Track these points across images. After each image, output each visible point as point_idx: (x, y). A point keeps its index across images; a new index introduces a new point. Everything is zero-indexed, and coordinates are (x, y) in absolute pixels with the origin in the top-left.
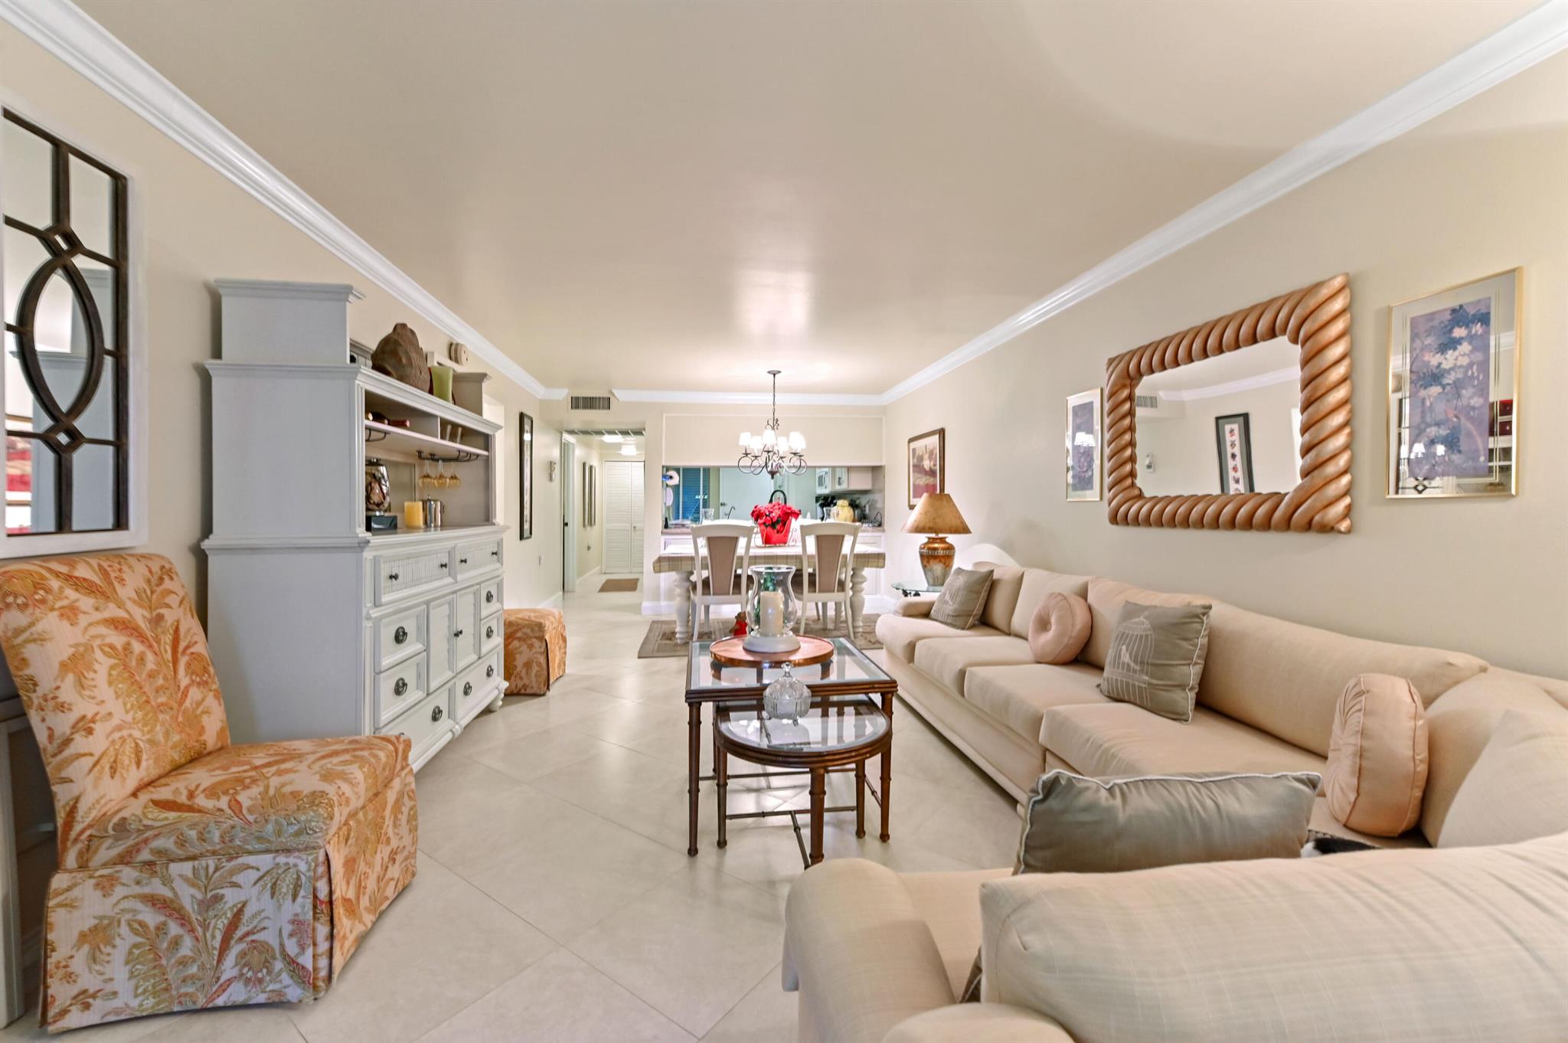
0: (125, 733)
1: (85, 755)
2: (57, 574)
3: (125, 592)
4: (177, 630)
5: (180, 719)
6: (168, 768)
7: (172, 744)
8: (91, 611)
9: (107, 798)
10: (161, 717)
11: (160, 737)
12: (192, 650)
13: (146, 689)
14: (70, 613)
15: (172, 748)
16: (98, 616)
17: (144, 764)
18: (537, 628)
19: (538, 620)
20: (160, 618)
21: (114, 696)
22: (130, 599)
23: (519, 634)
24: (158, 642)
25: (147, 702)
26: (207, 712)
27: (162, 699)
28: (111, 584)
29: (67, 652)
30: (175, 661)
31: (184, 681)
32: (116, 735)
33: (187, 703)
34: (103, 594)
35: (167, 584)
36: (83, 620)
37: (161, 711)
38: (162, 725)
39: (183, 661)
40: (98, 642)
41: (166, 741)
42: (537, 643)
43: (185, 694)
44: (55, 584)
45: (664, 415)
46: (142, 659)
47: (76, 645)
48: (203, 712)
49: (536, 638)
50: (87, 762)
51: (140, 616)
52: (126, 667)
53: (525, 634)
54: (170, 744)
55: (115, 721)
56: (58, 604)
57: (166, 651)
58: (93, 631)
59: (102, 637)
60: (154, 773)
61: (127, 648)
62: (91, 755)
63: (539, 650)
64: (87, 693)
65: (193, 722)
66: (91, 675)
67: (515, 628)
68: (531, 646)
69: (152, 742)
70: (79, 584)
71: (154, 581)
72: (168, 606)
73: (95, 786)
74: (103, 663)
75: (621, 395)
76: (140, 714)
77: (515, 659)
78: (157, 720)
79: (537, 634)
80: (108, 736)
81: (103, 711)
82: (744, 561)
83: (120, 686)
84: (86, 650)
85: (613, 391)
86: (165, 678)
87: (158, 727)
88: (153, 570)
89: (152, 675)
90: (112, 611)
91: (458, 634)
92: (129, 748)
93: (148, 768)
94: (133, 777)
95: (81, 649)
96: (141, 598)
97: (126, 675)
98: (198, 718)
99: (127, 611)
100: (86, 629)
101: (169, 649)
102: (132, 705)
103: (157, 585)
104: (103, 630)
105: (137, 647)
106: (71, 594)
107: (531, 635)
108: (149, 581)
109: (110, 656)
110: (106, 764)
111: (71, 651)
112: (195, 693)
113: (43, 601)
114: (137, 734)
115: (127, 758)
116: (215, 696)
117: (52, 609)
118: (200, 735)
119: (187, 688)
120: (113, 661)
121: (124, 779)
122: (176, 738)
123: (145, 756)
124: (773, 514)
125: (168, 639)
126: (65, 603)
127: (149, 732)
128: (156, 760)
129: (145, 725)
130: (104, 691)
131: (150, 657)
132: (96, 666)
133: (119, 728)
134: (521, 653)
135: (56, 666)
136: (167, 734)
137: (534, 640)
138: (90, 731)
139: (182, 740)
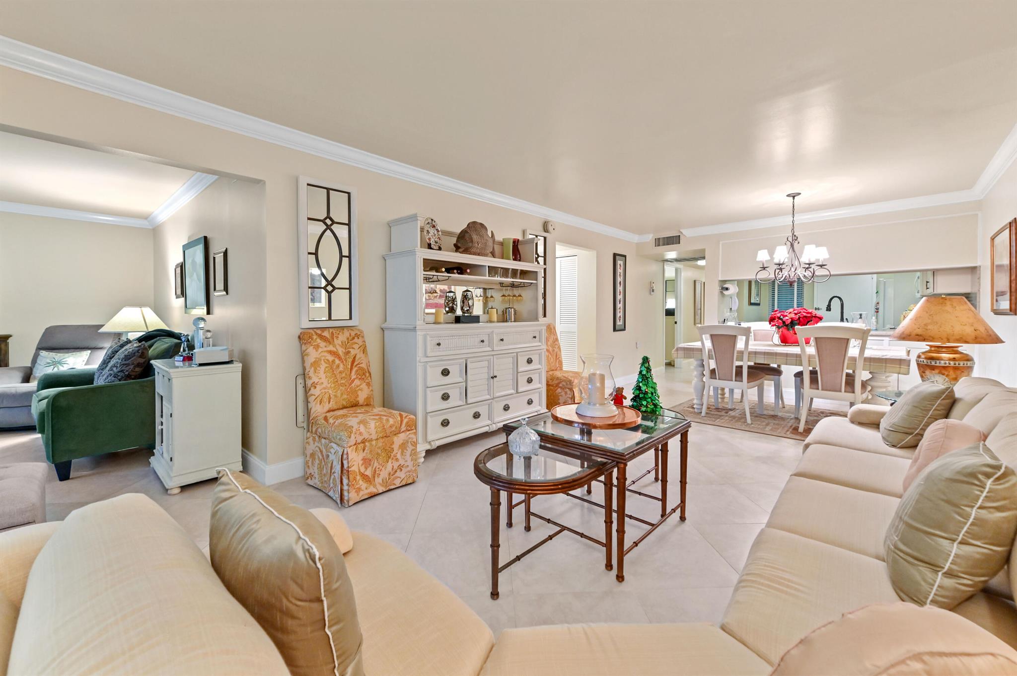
0: (326, 390)
1: (313, 395)
2: (317, 334)
3: (337, 342)
4: (355, 358)
5: (348, 390)
6: (341, 407)
7: (344, 399)
8: (324, 347)
9: (318, 411)
10: (341, 388)
11: (339, 395)
12: (360, 366)
13: (338, 376)
14: (317, 347)
15: (343, 400)
16: (325, 349)
17: (331, 403)
18: (568, 383)
19: (570, 379)
20: (349, 352)
21: (325, 377)
22: (338, 344)
23: (561, 385)
24: (346, 361)
25: (337, 381)
26: (361, 390)
27: (343, 381)
28: (333, 339)
29: (313, 360)
30: (351, 369)
31: (353, 377)
32: (323, 391)
33: (353, 385)
34: (329, 342)
35: (356, 340)
36: (320, 350)
37: (342, 386)
38: (341, 390)
39: (355, 369)
40: (323, 358)
41: (341, 397)
42: (569, 392)
43: (353, 381)
44: (315, 337)
45: (721, 242)
46: (338, 366)
47: (316, 358)
48: (359, 390)
49: (568, 388)
50: (313, 397)
51: (341, 351)
52: (332, 368)
53: (563, 385)
54: (342, 398)
55: (324, 386)
56: (314, 344)
57: (348, 365)
58: (323, 354)
59: (325, 356)
60: (335, 407)
61: (333, 361)
62: (315, 395)
63: (569, 396)
64: (316, 374)
65: (355, 392)
66: (319, 369)
67: (559, 381)
68: (566, 393)
69: (336, 396)
70: (321, 337)
71: (350, 338)
72: (353, 348)
73: (315, 407)
74: (323, 366)
75: (687, 233)
76: (333, 385)
77: (559, 399)
78: (339, 388)
79: (569, 387)
80: (320, 390)
81: (321, 381)
82: (744, 355)
83: (328, 374)
84: (319, 360)
85: (681, 230)
86: (346, 374)
87: (339, 391)
88: (352, 335)
89: (340, 372)
90: (331, 348)
91: (494, 377)
92: (327, 396)
93: (333, 405)
94: (327, 407)
95: (317, 360)
96: (343, 345)
97: (331, 371)
98: (356, 391)
99: (336, 348)
100: (320, 353)
101: (350, 364)
102: (331, 381)
103: (351, 340)
104: (326, 354)
105: (337, 361)
106: (319, 341)
107: (566, 386)
108: (348, 339)
109: (327, 364)
110: (319, 399)
111: (314, 360)
112: (357, 382)
113: (310, 342)
114: (330, 392)
115: (326, 400)
116: (366, 384)
117: (312, 345)
118: (356, 398)
119: (354, 379)
120: (327, 365)
121: (323, 406)
122: (345, 396)
123: (332, 400)
124: (787, 318)
125: (350, 360)
126: (316, 343)
127: (335, 392)
128: (336, 403)
129: (334, 389)
130: (322, 374)
131: (341, 366)
132: (321, 366)
133: (325, 388)
134: (561, 396)
135: (310, 364)
136: (342, 394)
137: (568, 390)
138: (315, 387)
139: (347, 398)
